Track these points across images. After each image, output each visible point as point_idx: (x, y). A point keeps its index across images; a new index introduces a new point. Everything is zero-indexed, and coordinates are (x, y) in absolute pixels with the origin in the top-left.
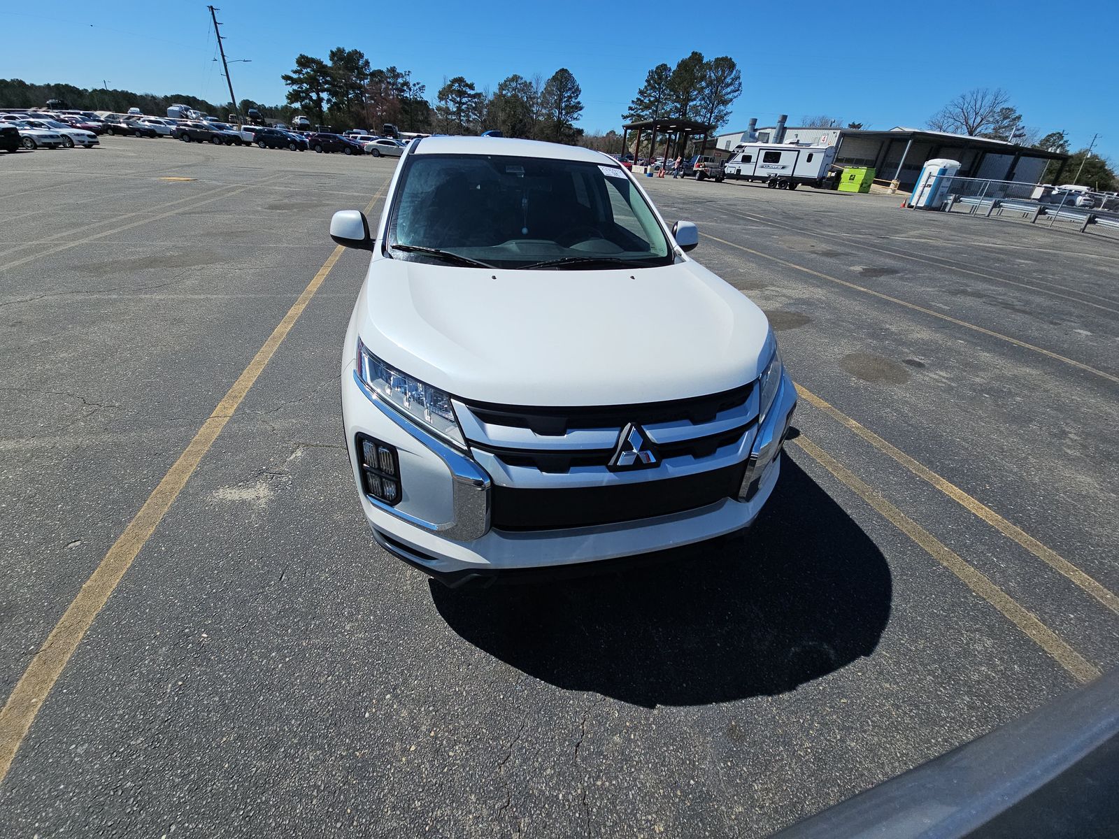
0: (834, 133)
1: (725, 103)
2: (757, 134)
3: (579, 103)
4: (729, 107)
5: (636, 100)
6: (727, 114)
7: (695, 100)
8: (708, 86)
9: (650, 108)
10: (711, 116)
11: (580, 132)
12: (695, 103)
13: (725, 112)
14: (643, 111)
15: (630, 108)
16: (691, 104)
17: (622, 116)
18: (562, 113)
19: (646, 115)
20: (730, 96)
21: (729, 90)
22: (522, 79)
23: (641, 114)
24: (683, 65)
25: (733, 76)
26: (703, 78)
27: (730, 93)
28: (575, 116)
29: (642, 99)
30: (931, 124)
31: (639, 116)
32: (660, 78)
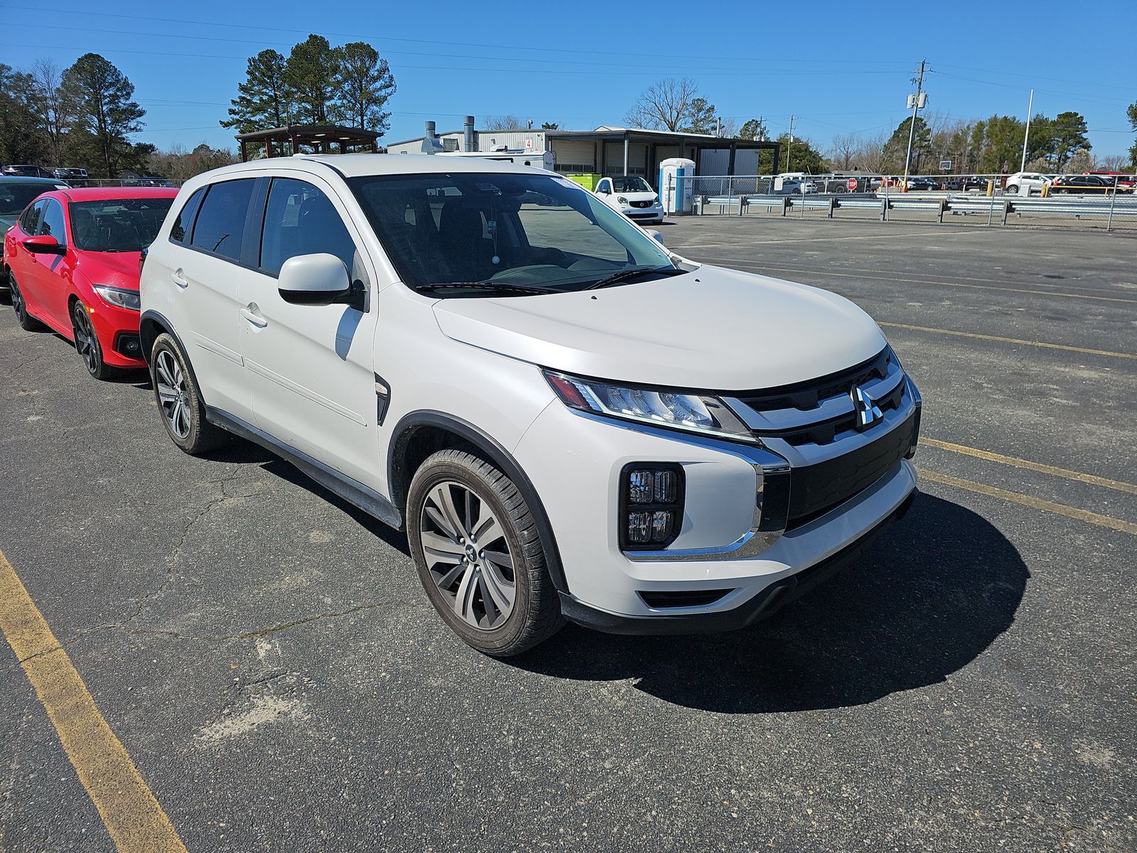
0: (539, 136)
1: (379, 101)
2: (441, 141)
3: (134, 105)
4: (386, 109)
5: (238, 100)
6: (385, 116)
7: (331, 98)
8: (345, 80)
9: (265, 111)
10: (362, 120)
11: (146, 149)
12: (332, 102)
13: (381, 114)
14: (254, 116)
15: (232, 112)
16: (328, 103)
17: (221, 123)
18: (105, 122)
19: (261, 120)
20: (383, 93)
21: (378, 84)
22: (9, 69)
23: (252, 119)
24: (299, 51)
25: (377, 67)
26: (336, 70)
27: (380, 89)
28: (132, 124)
29: (249, 98)
30: (630, 121)
31: (250, 122)
32: (269, 68)
